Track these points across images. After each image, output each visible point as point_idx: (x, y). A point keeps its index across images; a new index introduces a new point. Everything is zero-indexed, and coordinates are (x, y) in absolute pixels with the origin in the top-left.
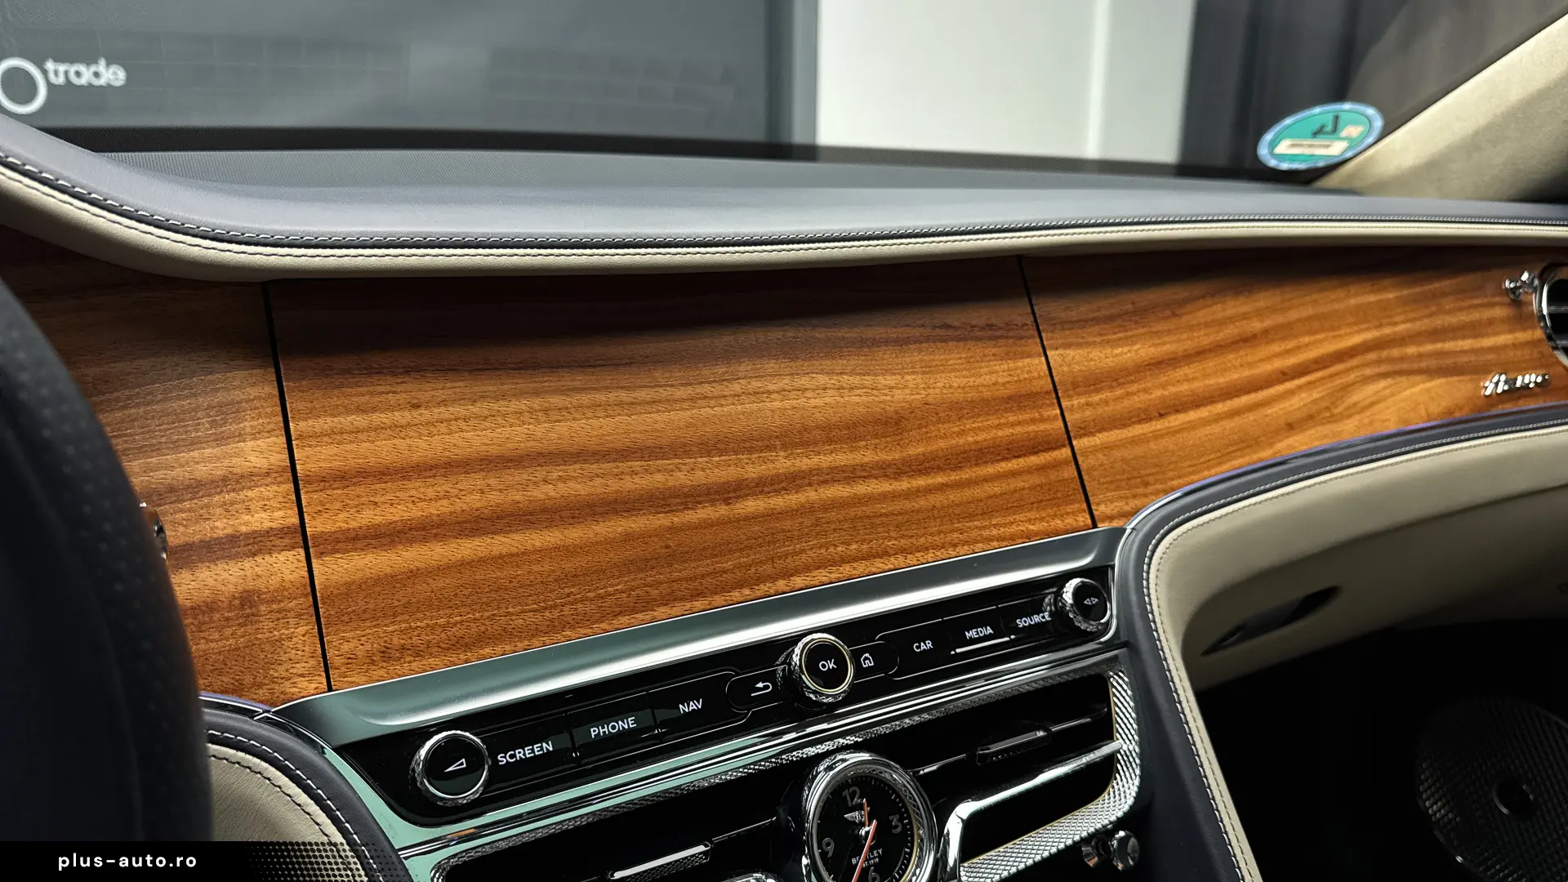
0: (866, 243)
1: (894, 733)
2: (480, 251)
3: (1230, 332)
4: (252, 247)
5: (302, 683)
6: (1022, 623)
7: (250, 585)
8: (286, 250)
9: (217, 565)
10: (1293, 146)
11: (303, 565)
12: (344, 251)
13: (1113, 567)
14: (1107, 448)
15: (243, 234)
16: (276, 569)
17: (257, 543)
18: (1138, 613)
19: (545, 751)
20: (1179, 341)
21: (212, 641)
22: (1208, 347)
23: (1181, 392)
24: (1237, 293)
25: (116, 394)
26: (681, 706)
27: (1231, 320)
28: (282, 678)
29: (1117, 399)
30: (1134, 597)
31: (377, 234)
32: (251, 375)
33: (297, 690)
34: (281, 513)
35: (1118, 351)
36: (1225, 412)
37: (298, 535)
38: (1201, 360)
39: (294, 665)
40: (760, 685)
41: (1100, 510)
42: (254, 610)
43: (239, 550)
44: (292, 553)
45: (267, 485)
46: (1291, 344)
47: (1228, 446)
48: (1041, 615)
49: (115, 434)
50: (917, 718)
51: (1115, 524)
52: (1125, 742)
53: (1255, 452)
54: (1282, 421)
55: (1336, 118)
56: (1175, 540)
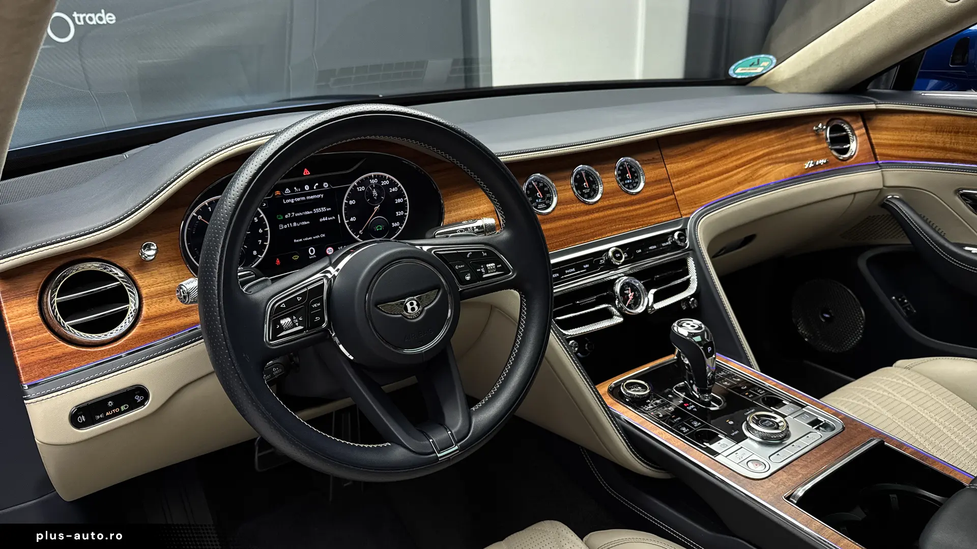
3: (719, 154)
6: (663, 244)
13: (687, 229)
14: (685, 193)
18: (695, 241)
20: (704, 159)
23: (705, 175)
24: (722, 140)
26: (584, 266)
27: (720, 150)
29: (687, 179)
30: (693, 236)
35: (686, 163)
36: (718, 180)
38: (711, 164)
40: (602, 260)
41: (683, 212)
46: (739, 156)
47: (720, 191)
48: (668, 242)
51: (687, 216)
52: (693, 275)
53: (728, 192)
54: (736, 182)
55: (758, 60)
56: (704, 220)
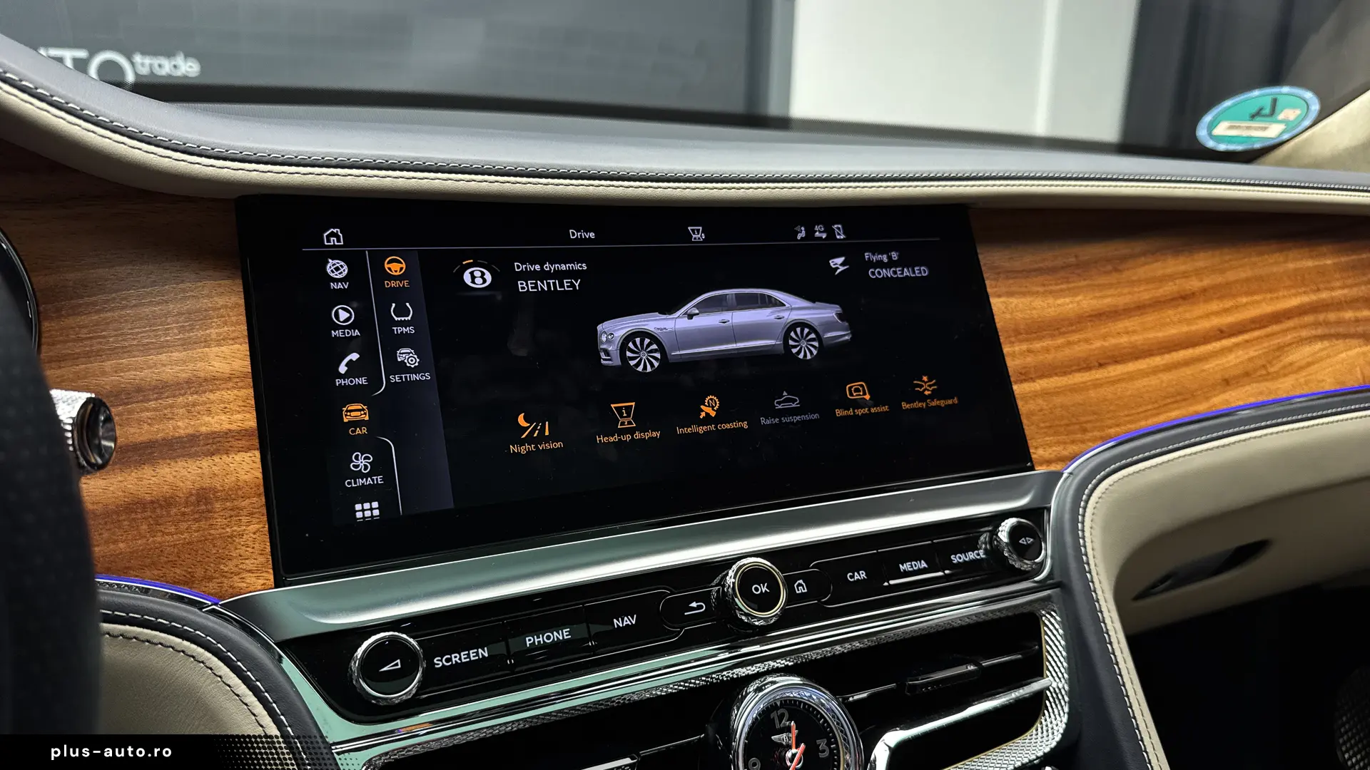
0: (814, 184)
1: (825, 659)
3: (1169, 289)
4: (221, 161)
5: (251, 579)
6: (956, 559)
7: (207, 483)
8: (254, 166)
9: (177, 462)
10: (1231, 127)
11: (258, 466)
12: (309, 169)
13: (1049, 510)
14: (1045, 394)
15: (213, 149)
16: (232, 469)
17: (217, 443)
18: (1071, 555)
19: (481, 657)
20: (1120, 295)
21: (168, 534)
22: (1147, 302)
23: (1121, 344)
24: (1177, 252)
25: (94, 298)
26: (615, 621)
27: (1171, 277)
28: (232, 573)
29: (1058, 348)
30: (1069, 539)
31: (341, 155)
32: (220, 286)
33: (245, 585)
34: (239, 416)
35: (1060, 301)
36: (1163, 365)
37: (254, 438)
38: (1142, 314)
39: (243, 561)
40: (694, 605)
41: (1038, 453)
42: (209, 507)
43: (198, 449)
44: (249, 454)
45: (228, 389)
46: (1228, 303)
47: (1166, 397)
48: (976, 552)
49: (91, 335)
50: (847, 645)
51: (1053, 468)
52: (1055, 679)
53: (1191, 405)
54: (1218, 376)
55: (1275, 101)
56: (1110, 486)
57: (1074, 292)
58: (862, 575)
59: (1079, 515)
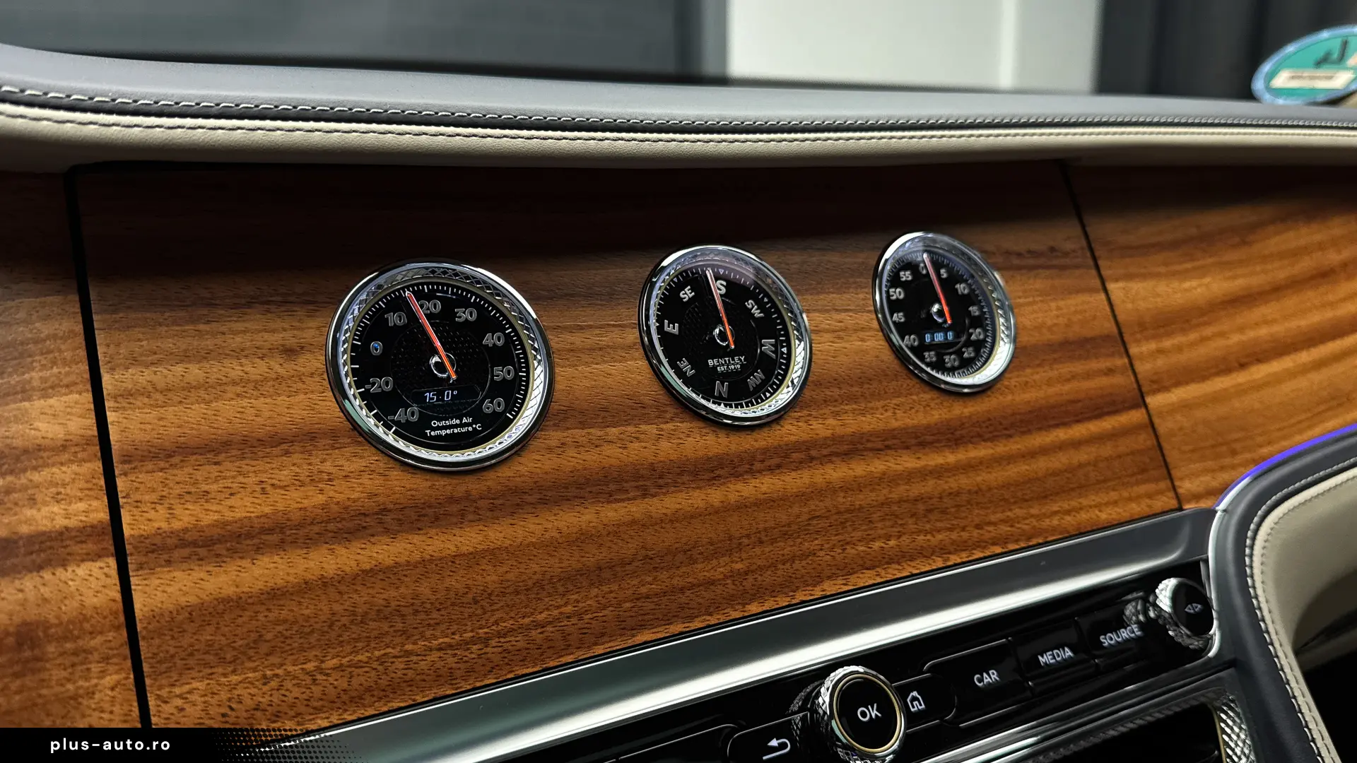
2: (374, 126)
4: (36, 109)
6: (1106, 641)
7: (33, 614)
8: (88, 117)
10: (1293, 78)
11: (114, 582)
13: (1206, 561)
14: (1185, 406)
15: (22, 91)
16: (72, 589)
17: (47, 550)
18: (1244, 622)
20: (1252, 274)
22: (1282, 283)
23: (1258, 336)
27: (1306, 250)
29: (1192, 345)
30: (1237, 601)
32: (44, 305)
34: (81, 506)
35: (1187, 285)
36: (1308, 362)
37: (107, 538)
38: (1279, 299)
40: (774, 743)
41: (1186, 486)
42: (37, 651)
43: (16, 561)
44: (99, 564)
45: (62, 464)
47: (1319, 403)
48: (1128, 628)
51: (1204, 504)
56: (1276, 524)
57: (1201, 272)
58: (992, 676)
59: (1246, 566)
